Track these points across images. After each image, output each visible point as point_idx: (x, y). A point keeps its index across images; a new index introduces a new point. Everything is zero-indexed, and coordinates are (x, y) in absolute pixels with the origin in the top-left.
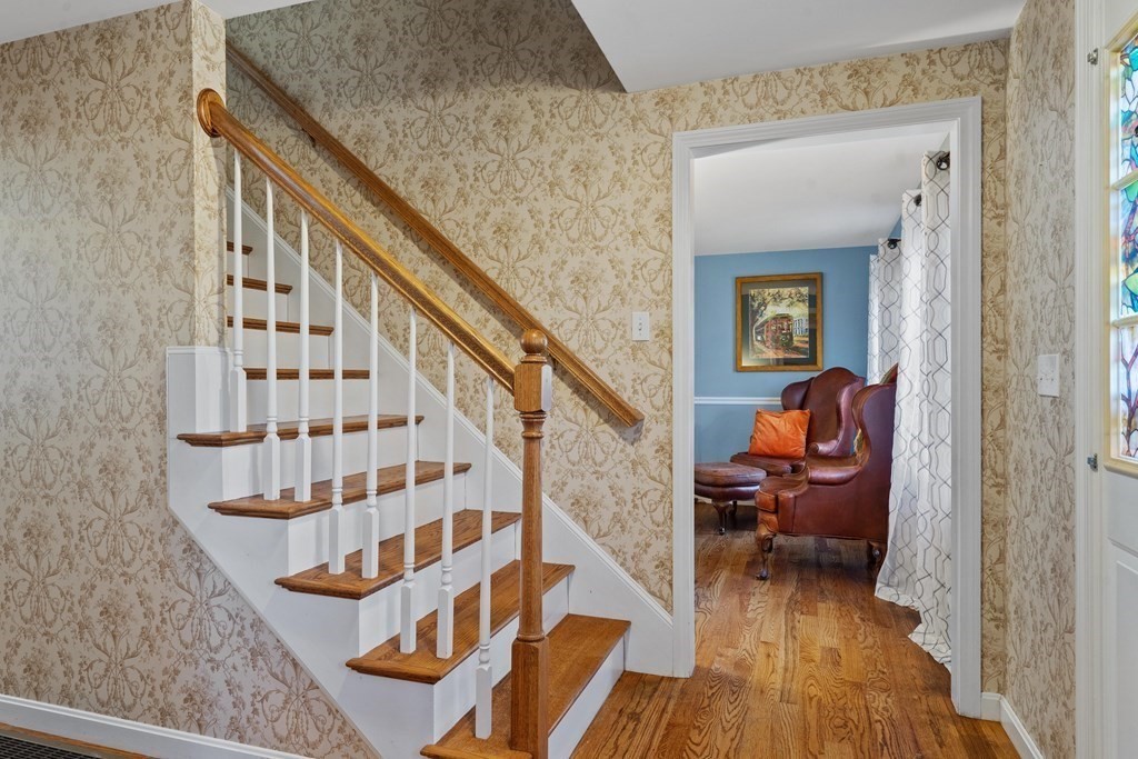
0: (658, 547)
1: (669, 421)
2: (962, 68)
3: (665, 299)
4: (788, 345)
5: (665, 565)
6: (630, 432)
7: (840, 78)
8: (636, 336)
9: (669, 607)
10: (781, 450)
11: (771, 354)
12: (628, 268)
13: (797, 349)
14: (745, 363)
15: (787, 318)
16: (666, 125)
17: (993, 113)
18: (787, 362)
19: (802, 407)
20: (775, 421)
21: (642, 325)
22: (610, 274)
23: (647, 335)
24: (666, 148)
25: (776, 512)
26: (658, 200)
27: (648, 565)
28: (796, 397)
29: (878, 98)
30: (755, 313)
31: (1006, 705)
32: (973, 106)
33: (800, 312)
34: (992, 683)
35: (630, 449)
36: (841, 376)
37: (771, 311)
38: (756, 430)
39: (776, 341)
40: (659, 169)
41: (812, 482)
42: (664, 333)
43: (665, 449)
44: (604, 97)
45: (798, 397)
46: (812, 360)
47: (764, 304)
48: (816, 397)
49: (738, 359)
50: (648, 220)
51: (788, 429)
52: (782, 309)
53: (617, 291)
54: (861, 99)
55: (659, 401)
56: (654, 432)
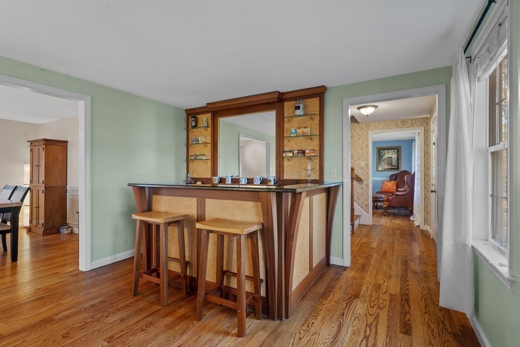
0: (366, 202)
1: (368, 181)
2: (421, 122)
3: (367, 159)
4: (391, 165)
5: (367, 206)
6: (360, 183)
7: (399, 122)
8: (362, 166)
9: (368, 213)
10: (389, 191)
11: (386, 167)
12: (360, 154)
13: (394, 166)
14: (379, 169)
15: (391, 158)
16: (367, 130)
17: (426, 130)
18: (391, 169)
19: (395, 180)
20: (388, 184)
21: (363, 164)
22: (357, 155)
23: (364, 166)
24: (367, 133)
25: (388, 201)
26: (366, 142)
27: (364, 206)
28: (393, 178)
29: (406, 126)
30: (382, 156)
31: (428, 227)
32: (423, 128)
33: (394, 156)
34: (426, 224)
35: (361, 186)
36: (406, 172)
37: (386, 156)
38: (383, 186)
39: (388, 163)
40: (366, 137)
41: (396, 195)
42: (367, 165)
43: (367, 186)
44: (356, 124)
45: (394, 178)
46: (398, 168)
47: (385, 154)
48: (398, 178)
49: (377, 168)
50: (364, 146)
51: (391, 186)
52: (390, 156)
53: (358, 158)
54: (403, 126)
55: (366, 177)
56: (365, 182)
